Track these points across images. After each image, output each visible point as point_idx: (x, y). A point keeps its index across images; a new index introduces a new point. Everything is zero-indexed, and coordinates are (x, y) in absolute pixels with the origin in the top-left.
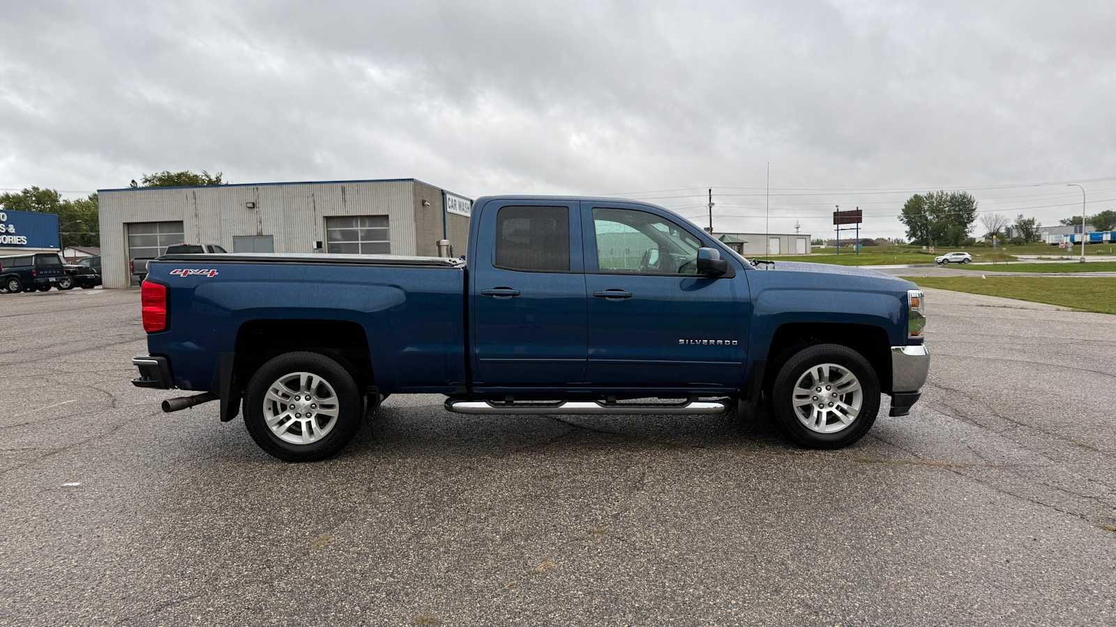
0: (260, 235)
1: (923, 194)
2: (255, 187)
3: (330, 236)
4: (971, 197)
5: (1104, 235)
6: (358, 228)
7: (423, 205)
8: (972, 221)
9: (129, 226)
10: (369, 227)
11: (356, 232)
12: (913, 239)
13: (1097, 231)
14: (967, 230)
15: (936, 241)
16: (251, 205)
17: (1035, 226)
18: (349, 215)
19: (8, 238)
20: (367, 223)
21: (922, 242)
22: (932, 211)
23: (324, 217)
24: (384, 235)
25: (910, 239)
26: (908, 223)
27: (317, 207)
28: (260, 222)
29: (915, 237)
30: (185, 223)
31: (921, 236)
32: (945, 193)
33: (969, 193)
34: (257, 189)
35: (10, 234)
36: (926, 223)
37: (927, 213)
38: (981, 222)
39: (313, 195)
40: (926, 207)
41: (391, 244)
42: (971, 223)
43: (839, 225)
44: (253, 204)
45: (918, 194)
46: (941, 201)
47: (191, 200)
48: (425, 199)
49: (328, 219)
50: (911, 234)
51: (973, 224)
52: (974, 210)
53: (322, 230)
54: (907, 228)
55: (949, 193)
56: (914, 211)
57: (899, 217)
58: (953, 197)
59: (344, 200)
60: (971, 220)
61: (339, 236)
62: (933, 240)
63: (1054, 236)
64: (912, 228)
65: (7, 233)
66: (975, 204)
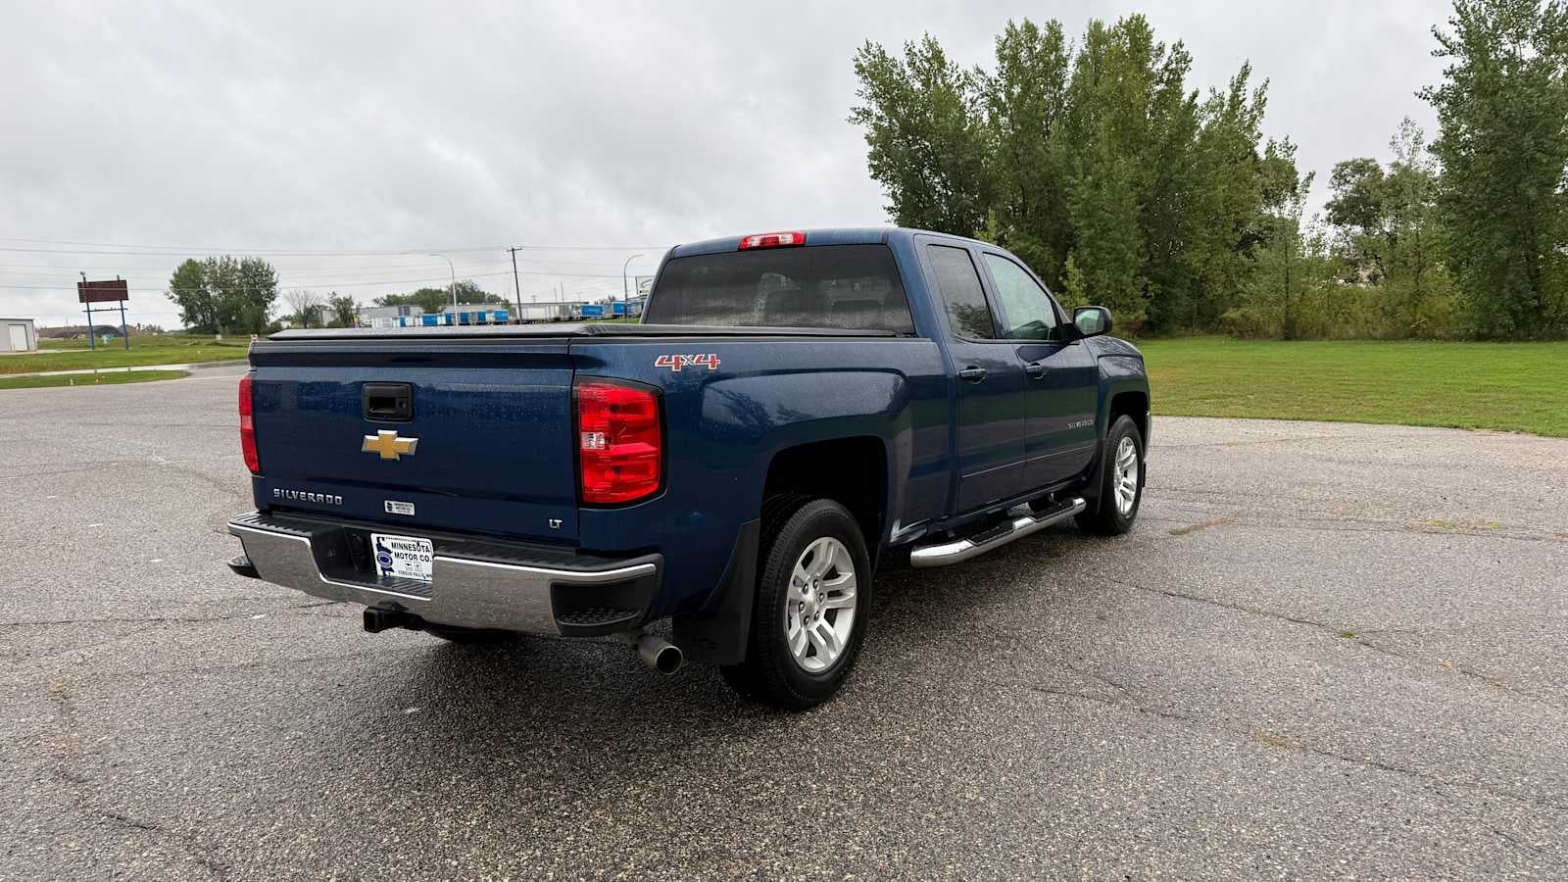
1: (201, 258)
4: (269, 266)
5: (439, 318)
8: (273, 299)
12: (192, 325)
13: (426, 313)
14: (267, 311)
15: (227, 327)
17: (354, 307)
21: (207, 330)
22: (216, 285)
25: (186, 325)
26: (181, 301)
29: (194, 321)
31: (203, 320)
32: (232, 258)
33: (266, 260)
36: (207, 302)
37: (208, 287)
38: (285, 301)
40: (206, 279)
42: (272, 302)
43: (90, 304)
45: (194, 258)
46: (227, 269)
50: (190, 316)
51: (275, 303)
52: (274, 284)
54: (181, 309)
55: (239, 260)
56: (188, 283)
57: (167, 294)
58: (245, 266)
60: (272, 297)
62: (223, 325)
63: (381, 319)
64: (189, 309)
66: (275, 275)
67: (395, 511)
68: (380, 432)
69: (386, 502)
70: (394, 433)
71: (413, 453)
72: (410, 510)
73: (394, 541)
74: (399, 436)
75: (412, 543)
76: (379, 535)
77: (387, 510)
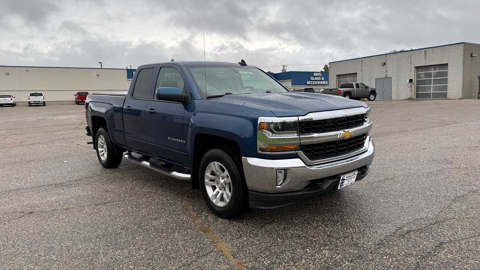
0: (386, 77)
2: (385, 55)
3: (418, 76)
6: (432, 71)
7: (472, 56)
9: (339, 76)
10: (438, 70)
11: (431, 74)
16: (383, 64)
18: (427, 65)
19: (321, 82)
20: (438, 69)
23: (415, 67)
24: (446, 74)
27: (412, 62)
28: (387, 71)
30: (357, 74)
34: (386, 56)
35: (322, 81)
39: (411, 56)
41: (448, 79)
44: (384, 63)
47: (360, 63)
48: (472, 53)
49: (417, 68)
53: (414, 73)
59: (426, 58)
61: (423, 76)
65: (321, 80)
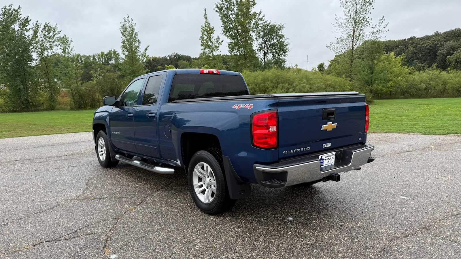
67: (325, 146)
68: (328, 123)
69: (323, 145)
70: (332, 123)
71: (335, 127)
72: (329, 145)
73: (325, 156)
74: (333, 123)
75: (330, 155)
76: (321, 155)
77: (323, 147)
